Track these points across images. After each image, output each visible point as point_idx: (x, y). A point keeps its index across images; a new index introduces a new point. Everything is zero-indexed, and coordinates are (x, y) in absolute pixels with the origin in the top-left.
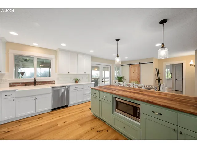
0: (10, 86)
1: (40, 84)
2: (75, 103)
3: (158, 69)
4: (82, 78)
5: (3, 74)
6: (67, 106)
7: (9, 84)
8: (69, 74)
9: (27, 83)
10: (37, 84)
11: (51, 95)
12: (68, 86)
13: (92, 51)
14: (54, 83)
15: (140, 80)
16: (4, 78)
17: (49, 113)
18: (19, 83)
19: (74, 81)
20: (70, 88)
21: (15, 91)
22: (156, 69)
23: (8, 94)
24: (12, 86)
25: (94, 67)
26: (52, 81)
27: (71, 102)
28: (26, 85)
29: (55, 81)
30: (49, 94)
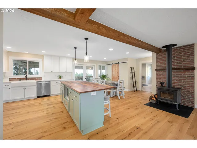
0: (10, 80)
1: (31, 80)
2: (56, 94)
3: (134, 68)
4: (66, 75)
5: (5, 73)
6: (49, 96)
7: (9, 79)
9: (21, 78)
10: (28, 80)
11: (36, 86)
12: (50, 81)
13: (69, 55)
14: (42, 79)
15: (119, 78)
16: (6, 75)
17: (34, 99)
18: (16, 79)
19: (59, 77)
20: (51, 83)
21: (11, 83)
22: (131, 68)
23: (7, 85)
24: (11, 80)
25: (76, 67)
26: (40, 78)
27: (52, 93)
28: (20, 80)
29: (42, 78)
30: (34, 86)
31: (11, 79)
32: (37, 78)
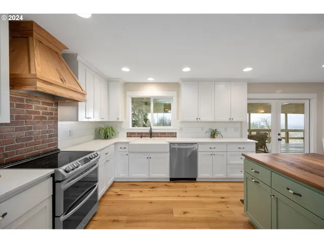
0: (127, 136)
1: (157, 136)
2: (209, 178)
4: (226, 129)
6: (193, 180)
8: (198, 122)
9: (142, 133)
11: (169, 154)
12: (196, 144)
13: (248, 69)
17: (165, 184)
18: (134, 133)
19: (209, 134)
21: (129, 143)
23: (123, 146)
26: (173, 133)
28: (141, 137)
29: (176, 133)
30: (167, 152)
31: (130, 135)
32: (161, 133)
